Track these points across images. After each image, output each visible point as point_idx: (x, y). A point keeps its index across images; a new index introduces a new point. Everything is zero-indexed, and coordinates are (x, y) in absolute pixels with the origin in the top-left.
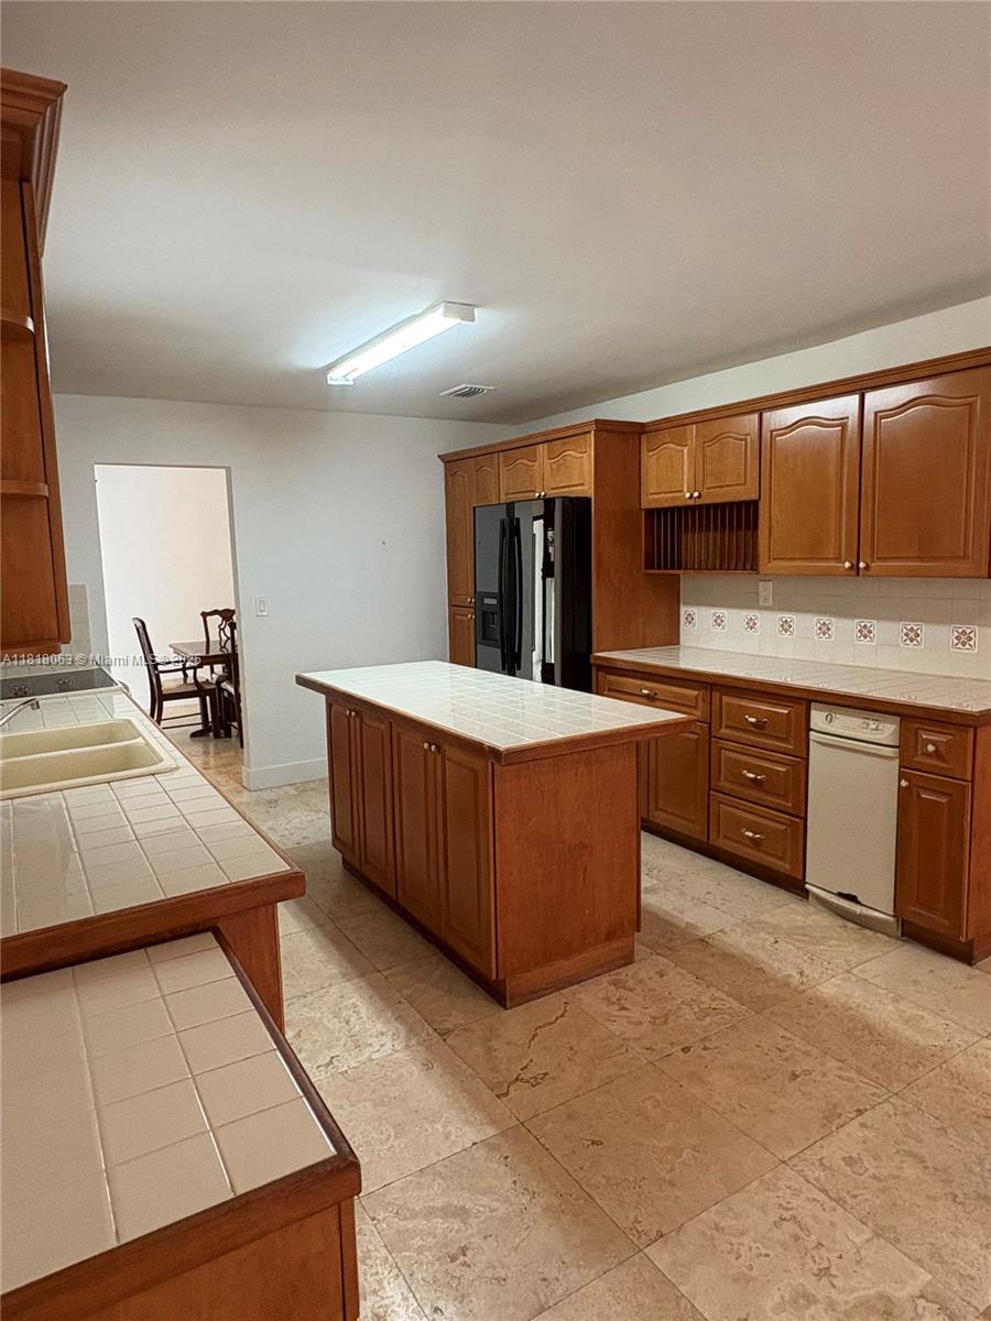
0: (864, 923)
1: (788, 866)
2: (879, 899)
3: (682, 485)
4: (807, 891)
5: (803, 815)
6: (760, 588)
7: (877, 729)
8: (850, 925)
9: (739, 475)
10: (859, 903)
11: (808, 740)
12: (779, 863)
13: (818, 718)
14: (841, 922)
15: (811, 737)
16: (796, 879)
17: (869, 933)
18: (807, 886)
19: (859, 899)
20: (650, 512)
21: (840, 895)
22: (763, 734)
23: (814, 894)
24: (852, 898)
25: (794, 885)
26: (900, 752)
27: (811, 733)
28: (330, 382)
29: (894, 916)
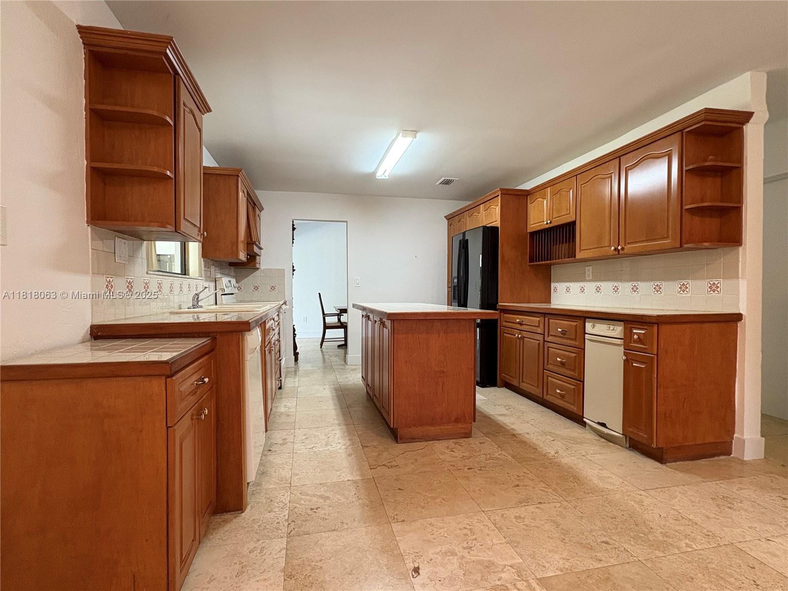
0: (609, 439)
1: (575, 409)
2: (616, 427)
3: (544, 219)
4: (585, 423)
5: (582, 380)
6: (586, 269)
7: (613, 330)
8: (603, 440)
9: (567, 209)
10: (607, 428)
11: (585, 339)
12: (572, 407)
13: (589, 326)
14: (597, 438)
15: (586, 337)
16: (579, 415)
17: (611, 444)
18: (584, 419)
19: (607, 425)
20: (533, 234)
21: (599, 423)
22: (565, 338)
23: (589, 425)
24: (603, 425)
25: (578, 419)
26: (624, 342)
27: (586, 335)
28: (377, 178)
29: (623, 434)
